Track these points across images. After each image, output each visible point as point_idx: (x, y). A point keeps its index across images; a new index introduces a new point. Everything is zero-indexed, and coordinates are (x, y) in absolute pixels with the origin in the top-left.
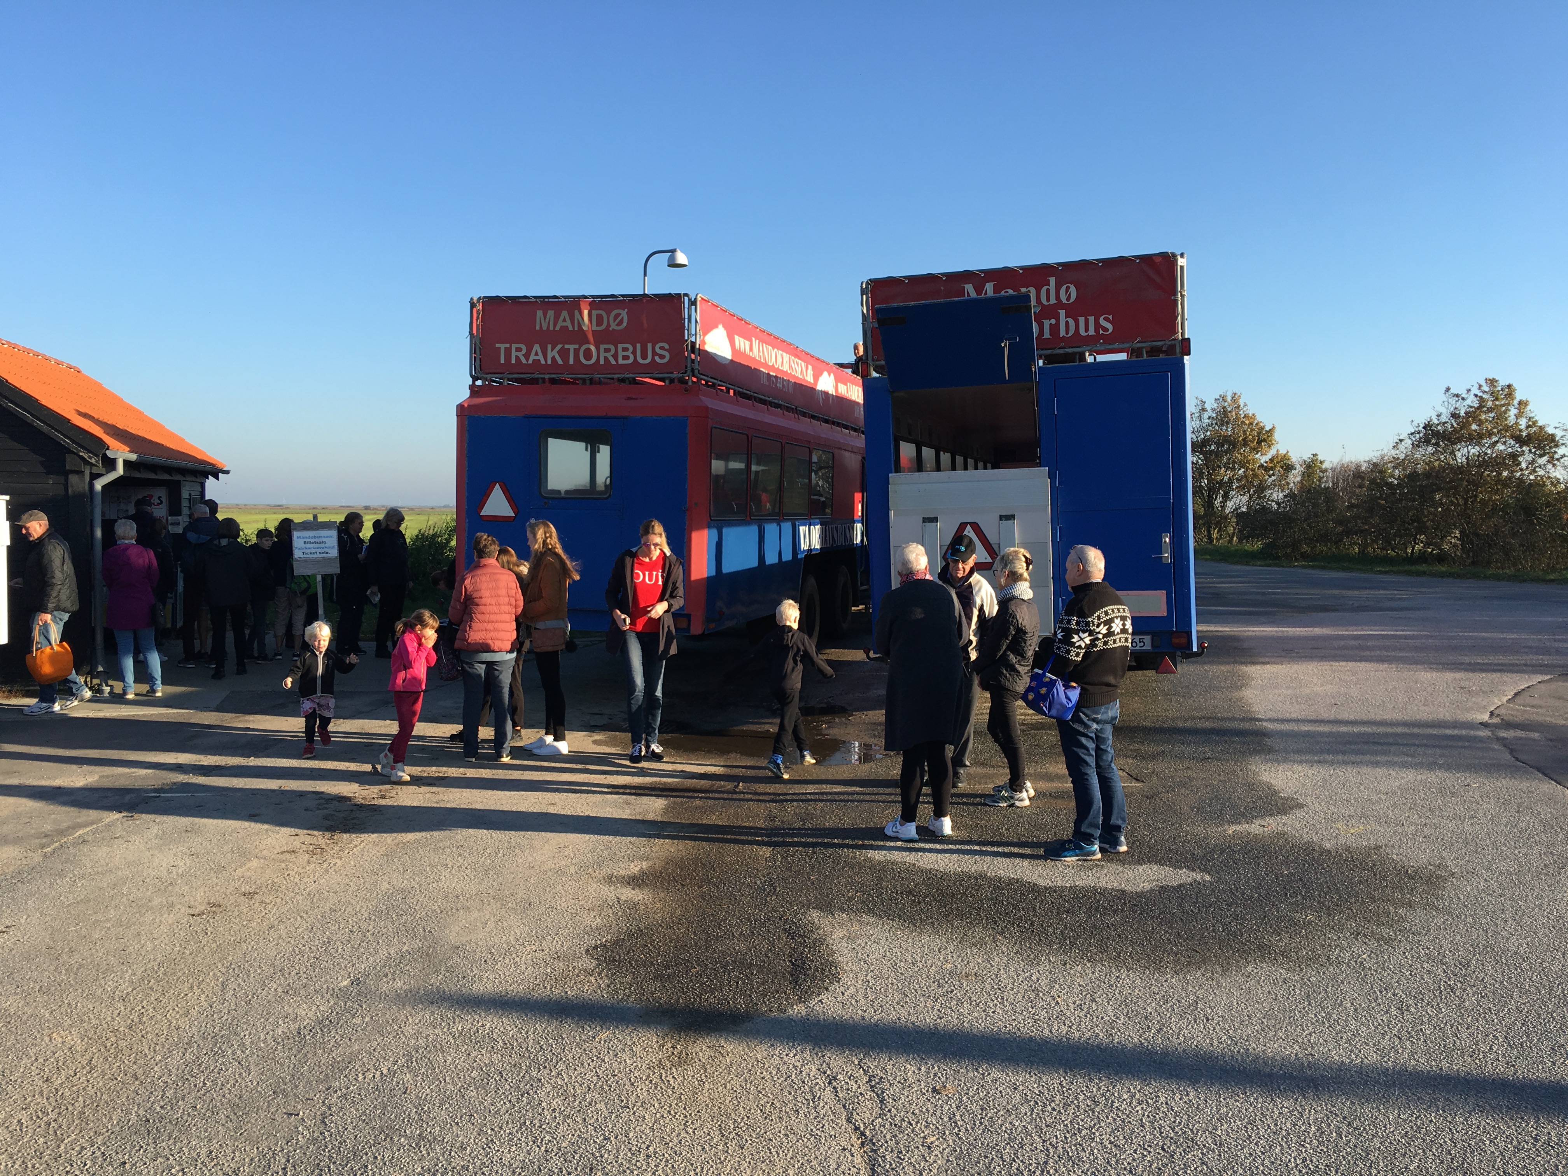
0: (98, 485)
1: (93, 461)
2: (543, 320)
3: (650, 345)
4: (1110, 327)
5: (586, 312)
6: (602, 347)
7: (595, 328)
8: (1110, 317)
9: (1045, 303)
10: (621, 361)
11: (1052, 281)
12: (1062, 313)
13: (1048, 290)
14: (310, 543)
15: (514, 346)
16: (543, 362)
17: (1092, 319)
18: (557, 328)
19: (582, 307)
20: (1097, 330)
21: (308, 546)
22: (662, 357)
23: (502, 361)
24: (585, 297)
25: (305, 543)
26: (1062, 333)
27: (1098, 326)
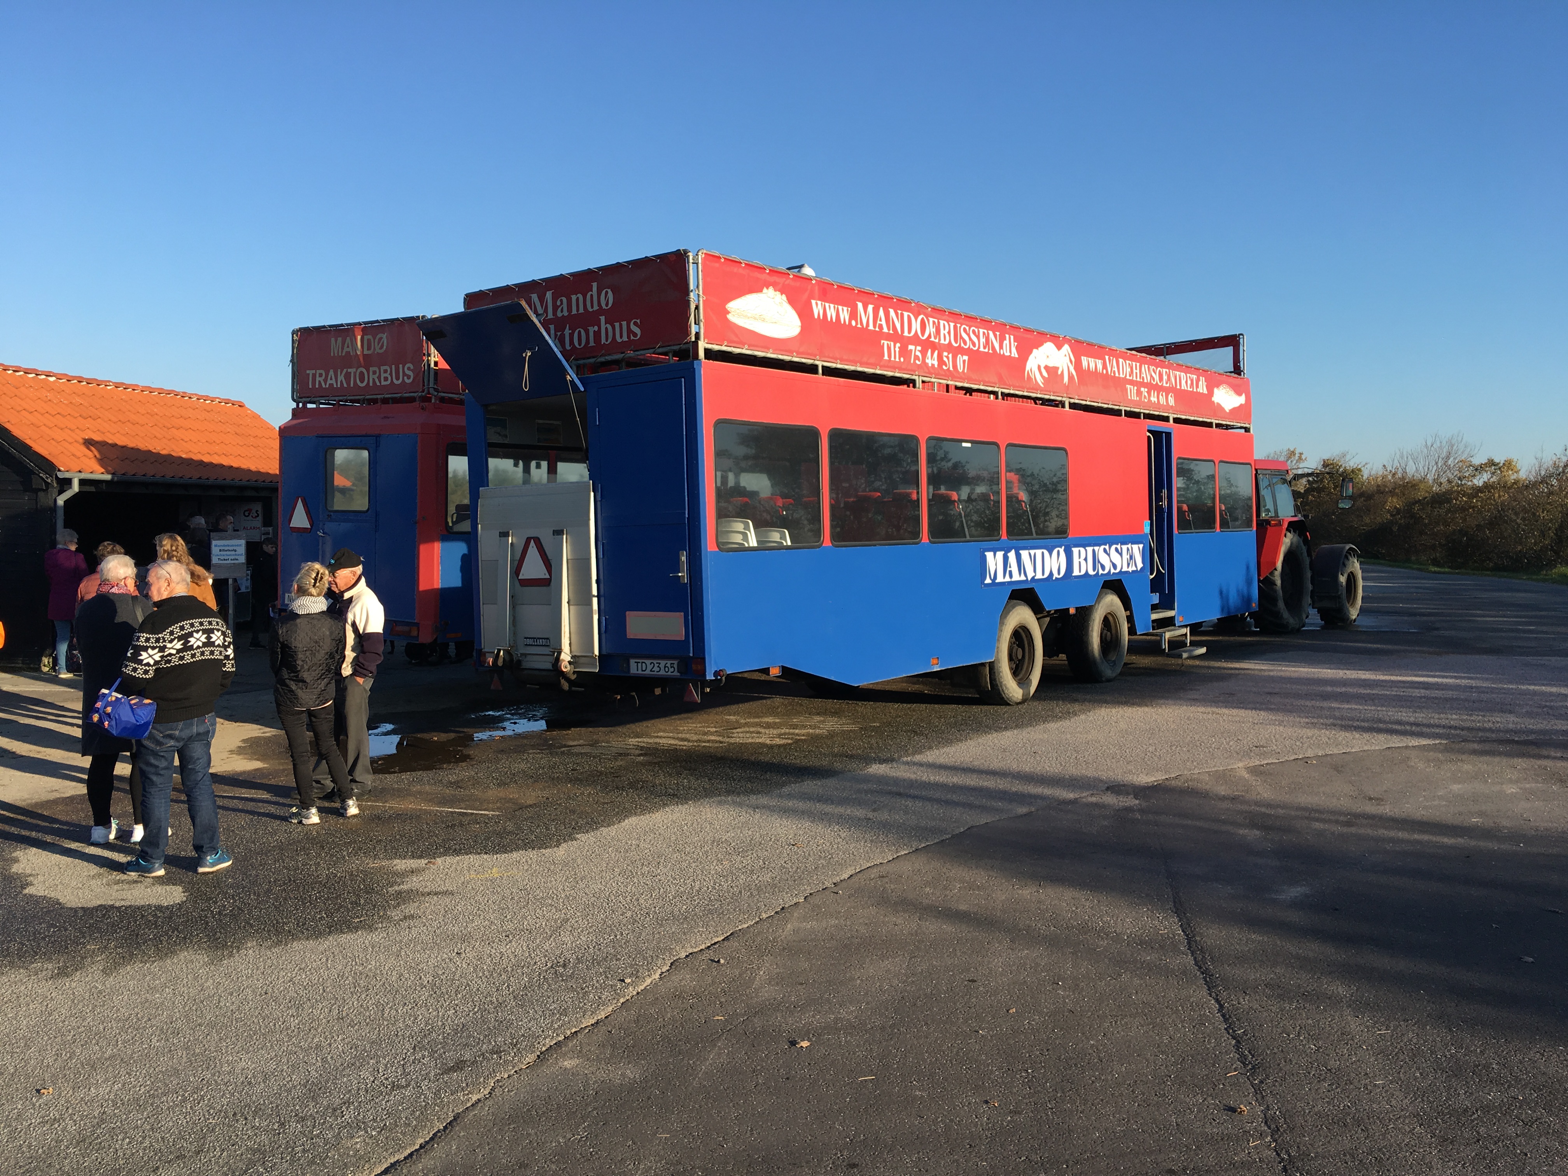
0: (60, 502)
1: (49, 481)
2: (335, 346)
3: (401, 366)
4: (637, 330)
5: (359, 337)
6: (371, 369)
7: (366, 352)
8: (638, 321)
9: (591, 310)
10: (383, 383)
11: (595, 285)
12: (603, 318)
13: (592, 295)
14: (224, 550)
15: (318, 372)
16: (335, 386)
17: (624, 323)
18: (344, 354)
19: (356, 333)
20: (629, 337)
21: (222, 553)
22: (409, 377)
23: (310, 387)
24: (359, 324)
25: (220, 551)
26: (603, 341)
27: (630, 331)
